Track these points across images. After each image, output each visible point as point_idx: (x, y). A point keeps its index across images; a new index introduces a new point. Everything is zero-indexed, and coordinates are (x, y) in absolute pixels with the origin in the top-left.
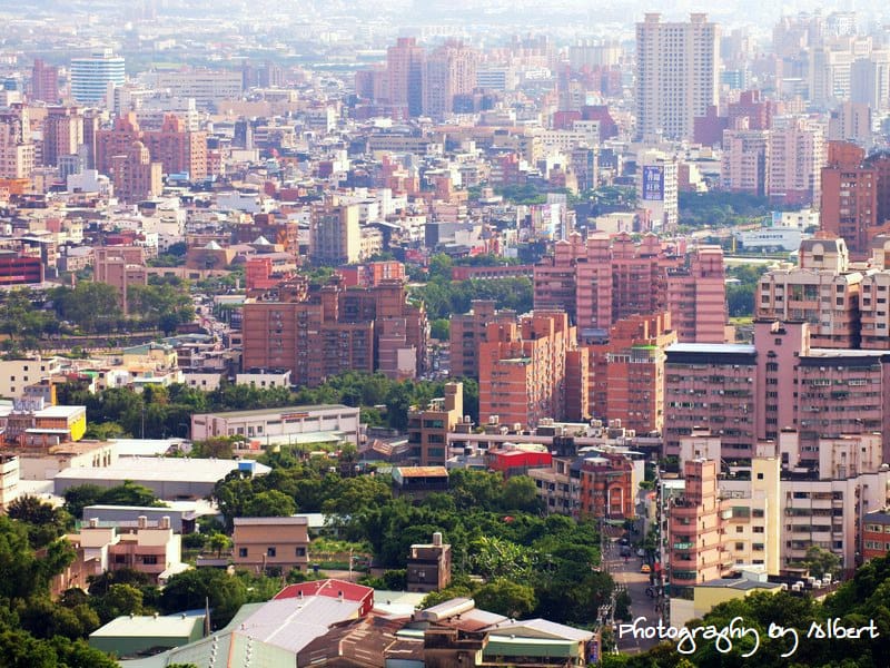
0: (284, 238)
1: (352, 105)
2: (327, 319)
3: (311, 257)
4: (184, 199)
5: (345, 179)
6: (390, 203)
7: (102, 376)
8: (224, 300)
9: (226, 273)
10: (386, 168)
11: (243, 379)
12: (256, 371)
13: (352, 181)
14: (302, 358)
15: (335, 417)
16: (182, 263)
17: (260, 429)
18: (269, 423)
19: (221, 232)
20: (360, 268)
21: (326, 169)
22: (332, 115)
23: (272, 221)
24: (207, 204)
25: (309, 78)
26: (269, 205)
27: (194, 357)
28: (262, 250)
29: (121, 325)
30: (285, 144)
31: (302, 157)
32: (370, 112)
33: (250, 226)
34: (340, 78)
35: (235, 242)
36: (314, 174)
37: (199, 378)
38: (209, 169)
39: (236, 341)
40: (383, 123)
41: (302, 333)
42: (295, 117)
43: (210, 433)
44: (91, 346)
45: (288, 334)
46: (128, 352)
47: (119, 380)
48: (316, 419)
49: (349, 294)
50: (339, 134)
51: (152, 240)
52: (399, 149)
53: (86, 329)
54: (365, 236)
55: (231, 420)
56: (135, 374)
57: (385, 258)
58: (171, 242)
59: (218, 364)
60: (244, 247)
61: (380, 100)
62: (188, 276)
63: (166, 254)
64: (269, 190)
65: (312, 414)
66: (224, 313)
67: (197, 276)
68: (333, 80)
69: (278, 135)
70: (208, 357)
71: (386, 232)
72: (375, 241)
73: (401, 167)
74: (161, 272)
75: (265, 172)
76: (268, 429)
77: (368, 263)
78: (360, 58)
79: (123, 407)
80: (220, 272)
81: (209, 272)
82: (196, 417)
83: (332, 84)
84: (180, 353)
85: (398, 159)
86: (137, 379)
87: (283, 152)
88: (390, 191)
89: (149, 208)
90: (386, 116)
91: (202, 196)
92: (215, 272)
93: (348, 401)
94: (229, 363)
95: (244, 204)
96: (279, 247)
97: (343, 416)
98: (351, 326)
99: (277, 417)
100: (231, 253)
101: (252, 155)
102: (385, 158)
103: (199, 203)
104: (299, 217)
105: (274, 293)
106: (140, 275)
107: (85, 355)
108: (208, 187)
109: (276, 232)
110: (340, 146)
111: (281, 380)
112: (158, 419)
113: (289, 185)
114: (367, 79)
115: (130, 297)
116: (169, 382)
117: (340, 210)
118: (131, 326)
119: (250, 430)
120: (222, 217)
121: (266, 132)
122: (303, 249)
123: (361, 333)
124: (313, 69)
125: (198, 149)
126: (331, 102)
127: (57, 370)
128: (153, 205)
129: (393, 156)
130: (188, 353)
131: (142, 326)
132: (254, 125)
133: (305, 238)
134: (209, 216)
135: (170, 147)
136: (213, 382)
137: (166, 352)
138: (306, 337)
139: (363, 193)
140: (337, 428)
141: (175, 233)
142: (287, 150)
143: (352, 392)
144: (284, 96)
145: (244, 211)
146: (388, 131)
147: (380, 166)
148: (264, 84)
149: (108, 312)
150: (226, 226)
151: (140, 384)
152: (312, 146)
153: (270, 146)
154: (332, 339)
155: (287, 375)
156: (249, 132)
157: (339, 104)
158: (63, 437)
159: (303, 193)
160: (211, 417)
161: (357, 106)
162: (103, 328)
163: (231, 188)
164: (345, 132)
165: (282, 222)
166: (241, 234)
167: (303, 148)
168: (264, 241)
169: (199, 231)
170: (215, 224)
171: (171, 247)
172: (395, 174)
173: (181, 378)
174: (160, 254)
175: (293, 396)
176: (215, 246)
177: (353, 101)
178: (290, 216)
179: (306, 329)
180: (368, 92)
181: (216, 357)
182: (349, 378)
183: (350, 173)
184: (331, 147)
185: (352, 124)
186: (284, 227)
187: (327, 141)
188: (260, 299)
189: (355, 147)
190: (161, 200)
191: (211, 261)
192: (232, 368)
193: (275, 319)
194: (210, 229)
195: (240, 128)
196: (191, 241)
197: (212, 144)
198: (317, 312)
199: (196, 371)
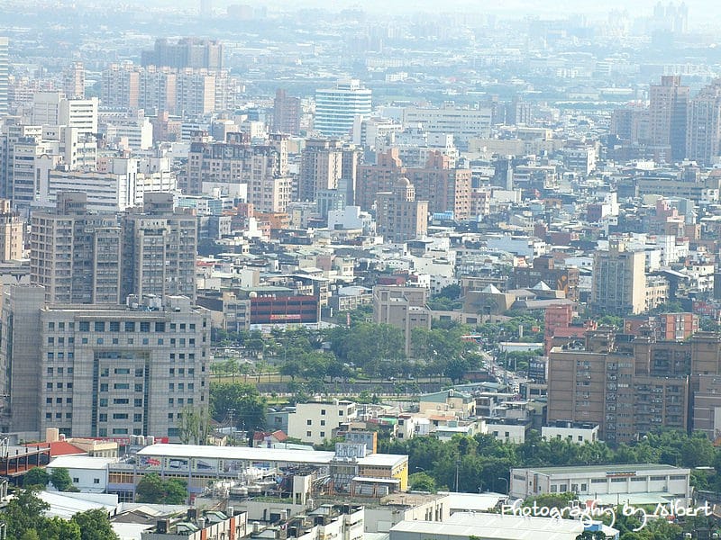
0: (565, 283)
1: (610, 146)
2: (638, 372)
3: (593, 305)
4: (453, 240)
5: (615, 223)
6: (674, 250)
7: (401, 423)
8: (509, 347)
9: (506, 319)
10: (659, 213)
11: (549, 433)
12: (562, 425)
13: (625, 226)
14: (611, 413)
15: (664, 478)
16: (458, 307)
17: (584, 487)
18: (594, 481)
19: (498, 275)
20: (652, 319)
21: (594, 213)
22: (592, 155)
23: (552, 265)
24: (477, 246)
25: (556, 115)
26: (541, 248)
27: (493, 407)
28: (542, 296)
29: (406, 370)
30: (547, 185)
31: (567, 200)
32: (631, 154)
33: (528, 270)
34: (589, 116)
35: (512, 287)
36: (582, 217)
37: (502, 429)
38: (473, 208)
39: (534, 392)
40: (646, 165)
41: (612, 386)
42: (551, 157)
43: (531, 488)
44: (378, 391)
45: (598, 387)
46: (426, 399)
47: (417, 428)
48: (643, 479)
49: (657, 347)
50: (600, 176)
51: (424, 281)
52: (670, 194)
53: (370, 372)
54: (650, 285)
55: (554, 476)
56: (436, 423)
57: (673, 310)
58: (444, 284)
59: (521, 415)
60: (524, 292)
61: (641, 142)
62: (464, 321)
63: (439, 296)
64: (539, 233)
65: (639, 474)
66: (513, 363)
67: (474, 321)
68: (584, 118)
69: (541, 176)
70: (511, 407)
71: (673, 281)
72: (662, 289)
73: (676, 212)
74: (437, 315)
75: (530, 214)
76: (593, 487)
77: (658, 311)
78: (603, 96)
79: (434, 457)
80: (499, 318)
81: (486, 317)
82: (515, 472)
83: (583, 122)
84: (479, 402)
85: (673, 204)
86: (441, 428)
87: (546, 194)
88: (673, 238)
89: (418, 248)
90: (648, 159)
91: (469, 237)
92: (494, 317)
93: (666, 460)
94: (532, 414)
95: (515, 246)
96: (560, 294)
97: (672, 478)
98: (665, 381)
99: (602, 475)
100: (510, 298)
101: (514, 196)
102: (659, 202)
103: (468, 244)
104: (575, 262)
105: (580, 342)
106: (423, 319)
107: (375, 400)
108: (473, 227)
109: (559, 278)
110: (605, 189)
111: (589, 435)
112: (474, 471)
113: (556, 228)
114: (624, 119)
115: (413, 340)
116: (474, 433)
117: (627, 257)
118: (416, 371)
119: (574, 487)
120: (495, 260)
121: (525, 172)
122: (584, 296)
123: (676, 388)
124: (558, 106)
125: (463, 187)
126: (591, 143)
127: (354, 415)
128: (423, 244)
129: (667, 202)
130: (486, 402)
131: (428, 372)
132: (515, 163)
133: (587, 284)
134: (482, 258)
135: (436, 185)
136: (517, 434)
137: (465, 401)
138: (616, 391)
139: (642, 238)
140: (665, 490)
141: (447, 275)
142: (550, 191)
143: (669, 450)
144: (539, 135)
145: (516, 254)
146: (654, 174)
147: (653, 211)
148: (511, 121)
149: (392, 355)
150: (504, 270)
151: (444, 433)
152: (576, 188)
153: (532, 186)
154: (644, 394)
155: (595, 430)
156: (510, 171)
157: (598, 144)
158: (393, 487)
159: (575, 237)
160: (532, 472)
161: (616, 147)
162: (385, 372)
163: (499, 230)
164: (607, 173)
165: (563, 267)
166: (518, 278)
167: (565, 189)
168: (545, 287)
169: (474, 274)
170: (490, 267)
171: (444, 289)
172: (670, 220)
173: (485, 429)
174: (433, 296)
175: (611, 454)
176: (495, 290)
177: (611, 141)
178: (568, 261)
179: (616, 382)
180: (626, 132)
181: (518, 407)
182: (666, 436)
183: (621, 217)
184: (597, 189)
185: (612, 167)
186: (566, 272)
187: (590, 182)
188: (565, 348)
189: (623, 190)
190: (430, 239)
191: (490, 305)
192: (535, 421)
193: (583, 370)
194: (485, 271)
195: (500, 166)
196: (466, 283)
197: (475, 183)
198: (627, 364)
199: (498, 422)
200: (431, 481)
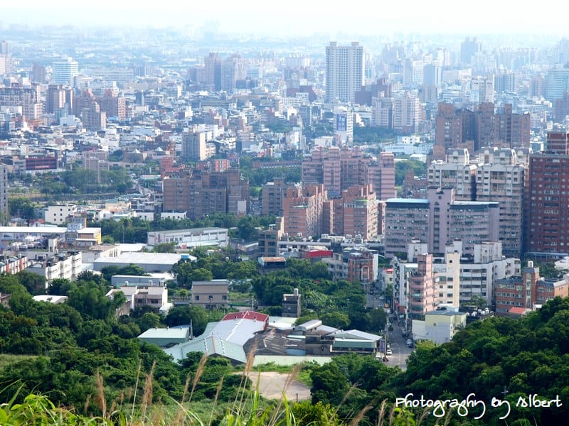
0: (169, 148)
1: (188, 85)
2: (204, 186)
3: (182, 157)
4: (118, 129)
5: (191, 120)
6: (218, 131)
7: (97, 213)
8: (145, 177)
9: (143, 165)
10: (211, 115)
11: (164, 215)
12: (170, 211)
13: (195, 121)
14: (192, 205)
15: (216, 233)
16: (121, 160)
17: (181, 239)
18: (185, 236)
19: (139, 145)
20: (209, 162)
21: (181, 115)
22: (180, 89)
23: (163, 139)
24: (129, 132)
25: (163, 72)
26: (158, 132)
27: (139, 205)
28: (159, 154)
29: (99, 189)
30: (160, 103)
31: (169, 110)
32: (197, 88)
33: (152, 142)
34: (178, 72)
35: (146, 150)
36: (176, 117)
37: (143, 214)
38: (127, 115)
39: (157, 197)
40: (204, 93)
41: (192, 193)
42: (161, 91)
43: (157, 241)
44: (86, 199)
45: (186, 194)
46: (108, 202)
47: (105, 216)
48: (207, 234)
49: (212, 175)
50: (183, 99)
51: (105, 149)
52: (215, 106)
53: (82, 190)
54: (208, 147)
55: (167, 235)
56: (113, 213)
57: (218, 158)
58: (115, 150)
59: (151, 208)
60: (151, 152)
61: (201, 83)
62: (124, 166)
63: (113, 155)
64: (157, 125)
65: (205, 232)
66: (148, 184)
67: (129, 166)
68: (175, 73)
69: (157, 99)
70: (147, 204)
71: (218, 145)
72: (213, 149)
73: (218, 114)
74: (112, 164)
75: (153, 117)
76: (185, 239)
77: (212, 159)
78: (184, 62)
79: (112, 228)
80: (140, 164)
81: (135, 164)
82: (149, 233)
83: (175, 75)
84: (132, 203)
85: (216, 111)
86: (115, 215)
87: (159, 107)
88: (217, 126)
89: (102, 133)
90: (204, 90)
91: (125, 128)
92: (138, 164)
93: (217, 225)
94: (156, 207)
95: (146, 132)
96: (167, 153)
97: (220, 233)
98: (216, 190)
99: (188, 233)
100: (145, 155)
101: (146, 109)
102: (210, 110)
103: (125, 131)
104: (174, 138)
105: (177, 174)
106: (106, 166)
107: (85, 204)
108: (127, 123)
109: (166, 145)
110: (186, 104)
111: (182, 215)
112: (131, 234)
113: (165, 123)
114: (193, 73)
115: (102, 176)
116: (131, 216)
117: (197, 135)
118: (103, 189)
119: (176, 239)
120: (138, 138)
121: (150, 97)
122: (178, 153)
123: (220, 193)
124: (163, 68)
125: (121, 105)
126: (179, 84)
127: (76, 211)
128: (104, 132)
129: (214, 109)
130: (136, 203)
131: (109, 190)
132: (145, 94)
133: (179, 148)
134: (132, 137)
135: (109, 104)
136: (150, 217)
137: (126, 203)
138: (194, 195)
139: (203, 126)
140: (217, 239)
141: (116, 146)
142: (161, 106)
143: (218, 221)
144: (155, 80)
145: (147, 135)
146: (207, 97)
147: (208, 114)
148: (142, 75)
149: (92, 183)
150: (142, 143)
151: (117, 217)
152: (173, 104)
153: (153, 104)
154: (206, 196)
155: (185, 213)
156: (143, 97)
157: (182, 84)
158: (94, 243)
159: (173, 126)
160: (157, 233)
161: (190, 85)
162: (90, 191)
163: (138, 124)
164: (187, 97)
165: (168, 141)
166: (148, 146)
167: (168, 105)
168: (160, 149)
169: (128, 145)
170: (135, 141)
171: (114, 152)
172: (215, 118)
173: (135, 215)
174: (110, 155)
175: (192, 224)
176: (138, 152)
177: (188, 83)
178: (170, 138)
179: (194, 191)
180: (194, 79)
181: (150, 204)
182: (217, 215)
183: (194, 117)
184: (183, 104)
185: (189, 95)
186: (170, 143)
187: (179, 102)
188: (170, 177)
189: (194, 105)
190: (107, 130)
191: (135, 159)
192: (158, 211)
193: (179, 186)
194: (133, 143)
195: (138, 95)
196: (124, 149)
197: (127, 103)
198: (198, 183)
199: (142, 211)
200: (112, 239)
